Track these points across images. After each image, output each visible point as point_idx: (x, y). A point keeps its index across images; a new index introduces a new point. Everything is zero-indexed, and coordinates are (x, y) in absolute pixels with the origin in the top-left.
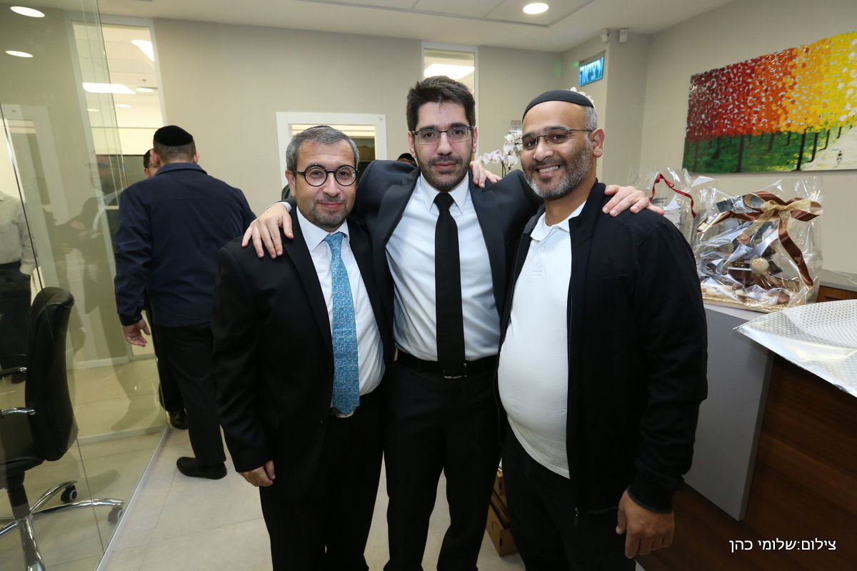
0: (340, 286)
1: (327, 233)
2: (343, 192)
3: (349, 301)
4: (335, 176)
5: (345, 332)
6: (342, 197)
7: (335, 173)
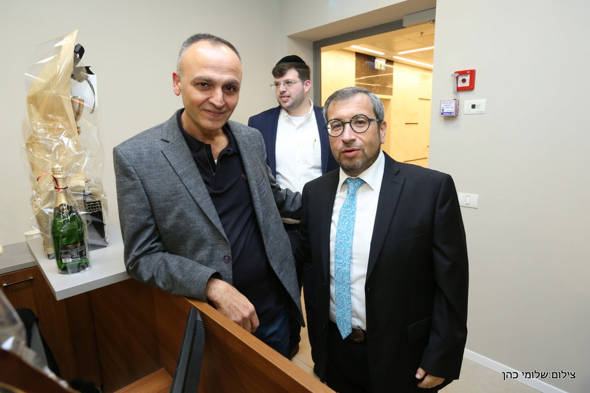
0: (344, 223)
1: (348, 177)
2: (360, 138)
3: (349, 238)
4: (351, 125)
5: (342, 263)
6: (358, 143)
7: (350, 123)
